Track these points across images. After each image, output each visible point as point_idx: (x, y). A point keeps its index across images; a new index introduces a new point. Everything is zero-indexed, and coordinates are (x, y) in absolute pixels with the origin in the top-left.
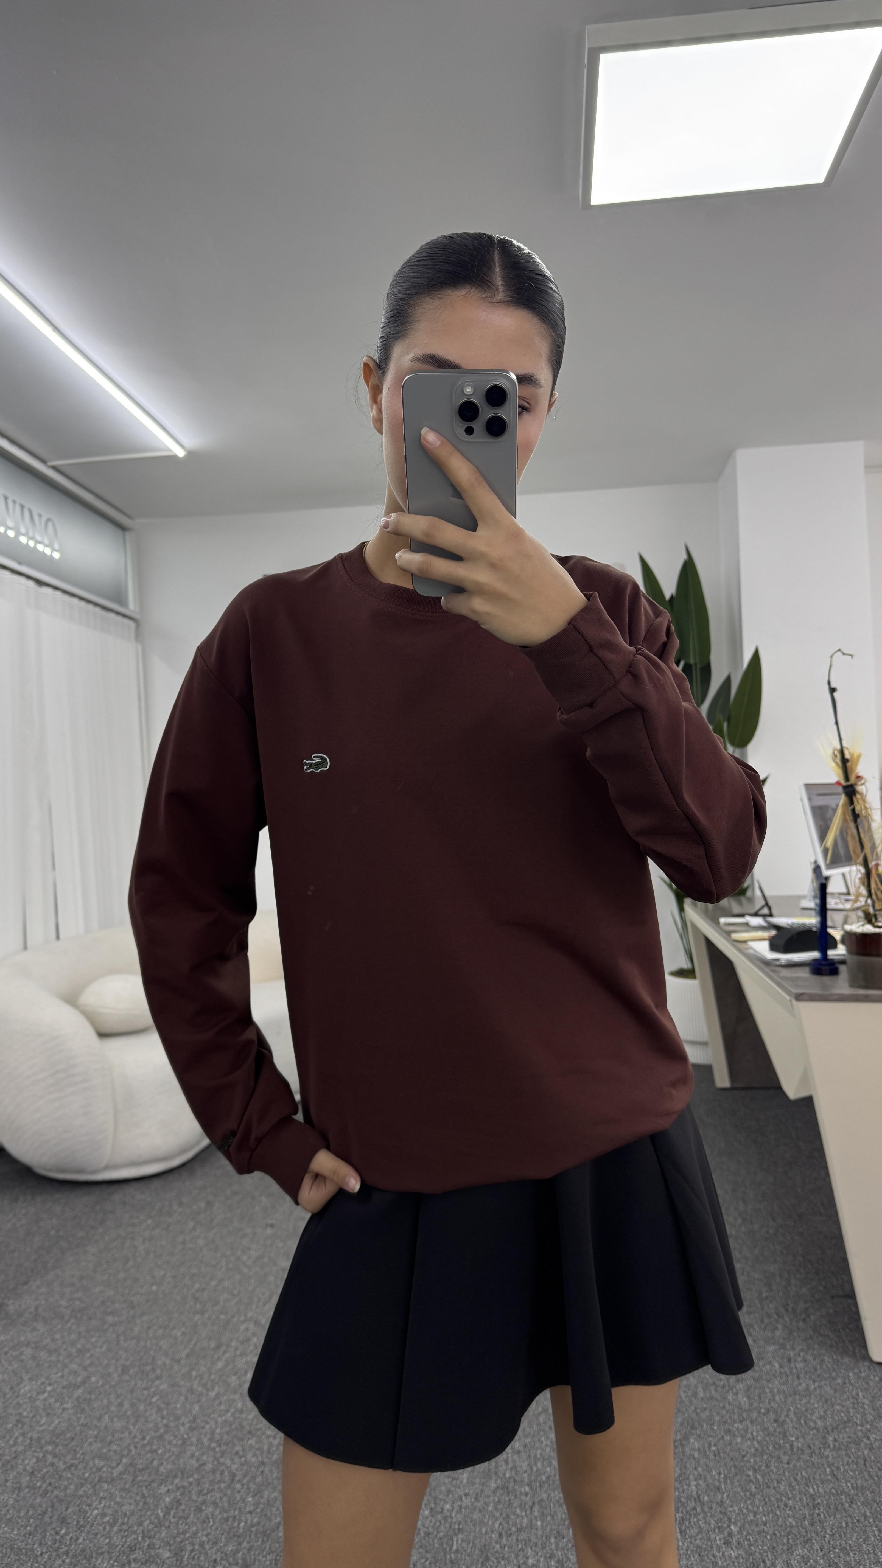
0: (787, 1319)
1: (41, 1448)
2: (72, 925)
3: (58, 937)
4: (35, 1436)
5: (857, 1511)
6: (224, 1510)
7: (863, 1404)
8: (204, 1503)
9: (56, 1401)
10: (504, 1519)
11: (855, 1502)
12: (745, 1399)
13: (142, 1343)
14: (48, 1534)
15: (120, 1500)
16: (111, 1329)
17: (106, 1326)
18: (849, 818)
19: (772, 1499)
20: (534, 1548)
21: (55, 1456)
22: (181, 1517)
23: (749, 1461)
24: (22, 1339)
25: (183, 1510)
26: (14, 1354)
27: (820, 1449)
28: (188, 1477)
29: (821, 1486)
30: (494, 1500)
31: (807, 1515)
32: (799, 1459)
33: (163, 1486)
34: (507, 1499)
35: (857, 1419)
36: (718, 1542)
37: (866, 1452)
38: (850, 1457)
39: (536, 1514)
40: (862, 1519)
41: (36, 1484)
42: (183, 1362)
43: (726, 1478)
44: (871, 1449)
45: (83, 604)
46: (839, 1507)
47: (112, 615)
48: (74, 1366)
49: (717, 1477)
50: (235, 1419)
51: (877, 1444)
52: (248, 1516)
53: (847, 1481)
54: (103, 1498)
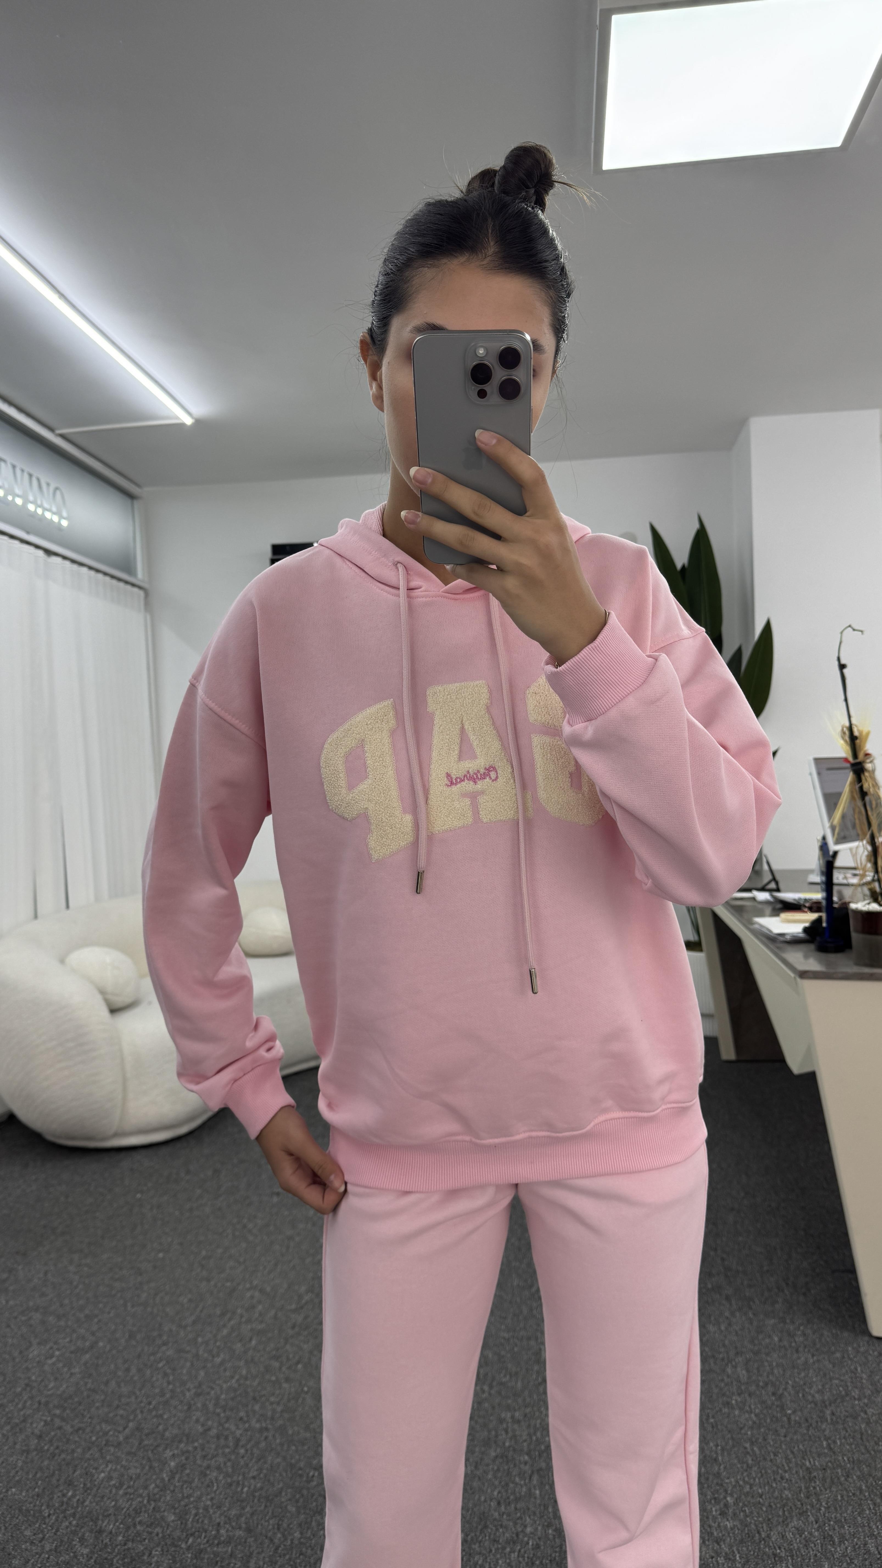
0: (787, 1293)
1: (49, 1412)
2: (80, 895)
3: (68, 907)
4: (43, 1400)
5: (852, 1485)
6: (227, 1475)
7: (862, 1378)
8: (208, 1467)
9: (64, 1366)
10: (503, 1487)
11: (850, 1476)
12: (744, 1372)
13: (149, 1309)
14: (55, 1496)
15: (126, 1464)
16: (119, 1295)
17: (113, 1292)
18: (857, 796)
19: (769, 1471)
20: (532, 1517)
21: (63, 1419)
22: (186, 1482)
23: (746, 1434)
24: (31, 1304)
25: (188, 1475)
26: (23, 1318)
27: (817, 1422)
28: (193, 1442)
29: (818, 1459)
30: (493, 1469)
31: (803, 1488)
32: (795, 1433)
33: (168, 1451)
34: (506, 1467)
35: (856, 1393)
36: (714, 1513)
37: (863, 1426)
38: (847, 1431)
39: (535, 1482)
40: (858, 1493)
41: (43, 1447)
42: (189, 1329)
43: (723, 1449)
44: (868, 1423)
45: (92, 573)
46: (836, 1480)
47: (121, 585)
48: (82, 1331)
49: (714, 1448)
50: (239, 1385)
51: (874, 1418)
52: (252, 1481)
53: (843, 1455)
54: (110, 1462)
